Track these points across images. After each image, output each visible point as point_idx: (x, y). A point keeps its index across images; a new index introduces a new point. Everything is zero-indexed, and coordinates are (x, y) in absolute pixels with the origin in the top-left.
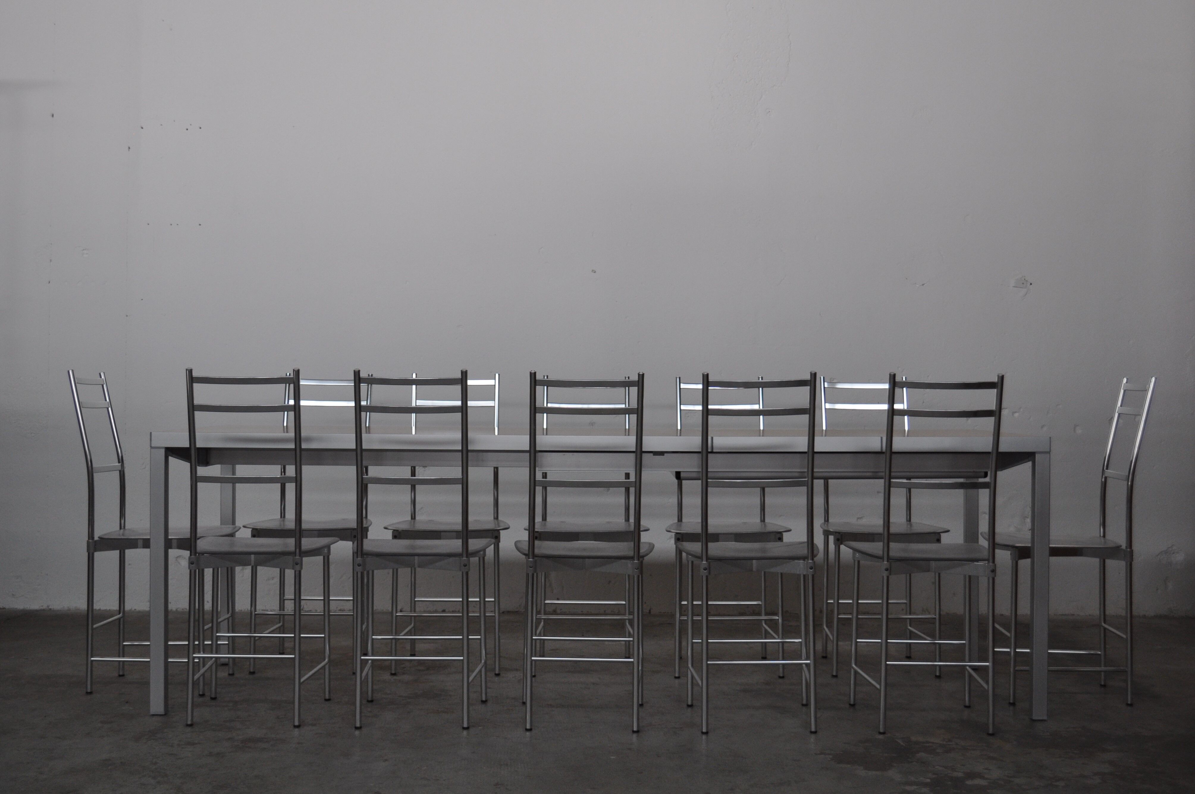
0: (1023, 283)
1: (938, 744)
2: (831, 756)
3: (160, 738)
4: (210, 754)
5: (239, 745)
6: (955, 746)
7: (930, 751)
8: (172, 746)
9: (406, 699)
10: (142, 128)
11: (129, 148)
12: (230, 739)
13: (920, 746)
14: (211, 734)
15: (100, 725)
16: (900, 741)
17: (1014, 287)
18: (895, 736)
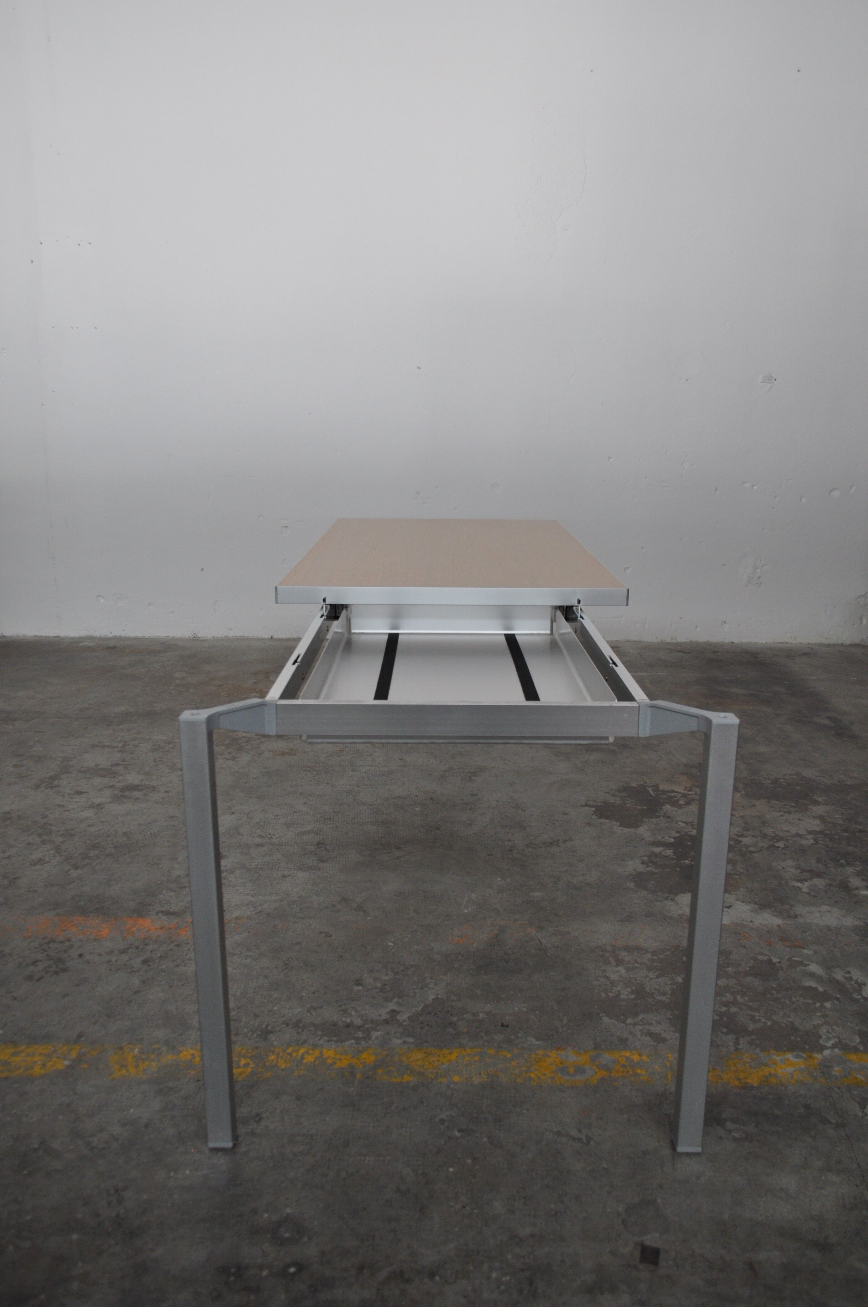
0: (769, 379)
1: (681, 794)
2: (594, 809)
3: (57, 786)
4: (92, 806)
5: (117, 795)
6: (694, 796)
7: (675, 803)
8: (63, 796)
9: (260, 739)
10: (41, 243)
11: (32, 261)
12: (112, 786)
13: (667, 796)
14: (97, 781)
15: (12, 769)
16: (650, 790)
17: (761, 382)
18: (646, 783)
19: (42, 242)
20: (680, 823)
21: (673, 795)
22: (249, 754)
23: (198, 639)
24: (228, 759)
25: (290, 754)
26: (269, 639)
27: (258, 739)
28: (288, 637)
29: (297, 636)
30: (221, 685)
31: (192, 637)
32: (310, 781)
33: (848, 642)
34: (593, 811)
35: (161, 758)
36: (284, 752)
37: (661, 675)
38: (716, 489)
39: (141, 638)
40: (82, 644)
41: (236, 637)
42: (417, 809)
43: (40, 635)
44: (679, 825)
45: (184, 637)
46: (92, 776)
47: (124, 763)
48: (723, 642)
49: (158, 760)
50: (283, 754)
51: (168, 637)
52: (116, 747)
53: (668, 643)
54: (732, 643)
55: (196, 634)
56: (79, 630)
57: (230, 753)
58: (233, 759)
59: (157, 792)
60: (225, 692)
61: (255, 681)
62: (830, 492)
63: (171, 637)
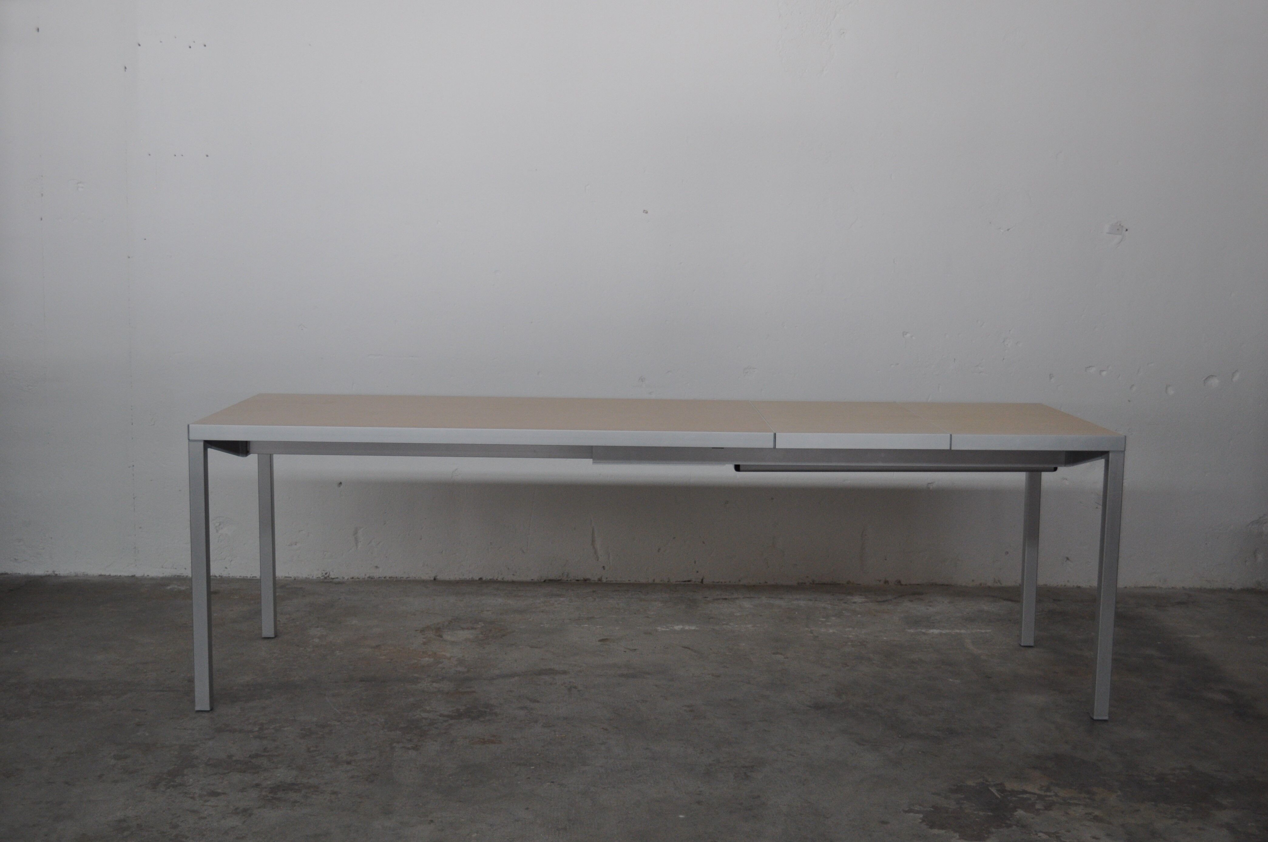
0: (1119, 229)
1: (1036, 796)
2: (921, 816)
3: (180, 785)
4: (236, 812)
5: (267, 796)
6: (1055, 799)
7: (1030, 807)
8: (193, 798)
9: (447, 721)
10: (139, 45)
11: (126, 68)
12: (257, 785)
13: (1017, 799)
14: (236, 777)
15: (113, 762)
16: (993, 790)
17: (1108, 233)
18: (987, 781)
19: (140, 43)
20: (1040, 834)
21: (1025, 796)
22: (436, 741)
23: (331, 580)
24: (409, 749)
25: (492, 742)
26: (431, 581)
27: (445, 721)
28: (458, 579)
29: (470, 577)
30: (378, 647)
31: (321, 578)
32: (529, 778)
33: (1238, 587)
34: (920, 819)
35: (317, 747)
36: (484, 739)
37: (986, 633)
38: (1051, 376)
39: (250, 580)
40: (169, 588)
41: (385, 578)
42: (681, 816)
43: (107, 574)
44: (1039, 837)
45: (311, 577)
46: (226, 771)
47: (266, 754)
48: (1065, 586)
49: (312, 749)
50: (483, 742)
51: (287, 578)
52: (251, 731)
53: (989, 587)
54: (1079, 587)
55: (328, 574)
56: (163, 567)
57: (410, 740)
58: (416, 748)
59: (321, 793)
60: (385, 655)
61: (424, 640)
62: (1207, 379)
63: (293, 578)
